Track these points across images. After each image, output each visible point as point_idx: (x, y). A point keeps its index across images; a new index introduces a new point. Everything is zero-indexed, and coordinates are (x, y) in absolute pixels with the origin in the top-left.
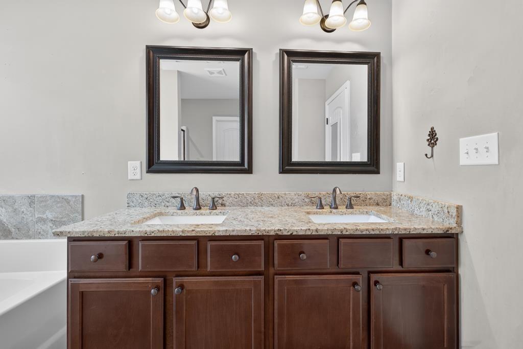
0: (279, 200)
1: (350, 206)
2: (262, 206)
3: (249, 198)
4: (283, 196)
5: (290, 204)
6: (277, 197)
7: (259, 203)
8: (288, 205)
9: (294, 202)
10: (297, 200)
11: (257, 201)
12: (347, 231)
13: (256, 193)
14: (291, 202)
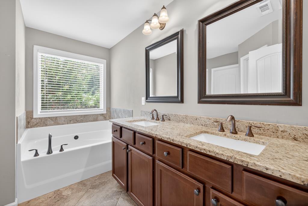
0: (196, 121)
1: (250, 134)
2: (187, 123)
3: (180, 117)
4: (199, 118)
5: (204, 125)
6: (195, 118)
7: (186, 122)
8: (202, 125)
9: (206, 124)
10: (208, 123)
11: (184, 120)
12: (190, 146)
13: (184, 115)
14: (204, 123)
